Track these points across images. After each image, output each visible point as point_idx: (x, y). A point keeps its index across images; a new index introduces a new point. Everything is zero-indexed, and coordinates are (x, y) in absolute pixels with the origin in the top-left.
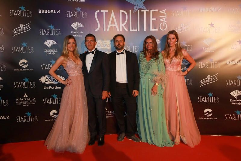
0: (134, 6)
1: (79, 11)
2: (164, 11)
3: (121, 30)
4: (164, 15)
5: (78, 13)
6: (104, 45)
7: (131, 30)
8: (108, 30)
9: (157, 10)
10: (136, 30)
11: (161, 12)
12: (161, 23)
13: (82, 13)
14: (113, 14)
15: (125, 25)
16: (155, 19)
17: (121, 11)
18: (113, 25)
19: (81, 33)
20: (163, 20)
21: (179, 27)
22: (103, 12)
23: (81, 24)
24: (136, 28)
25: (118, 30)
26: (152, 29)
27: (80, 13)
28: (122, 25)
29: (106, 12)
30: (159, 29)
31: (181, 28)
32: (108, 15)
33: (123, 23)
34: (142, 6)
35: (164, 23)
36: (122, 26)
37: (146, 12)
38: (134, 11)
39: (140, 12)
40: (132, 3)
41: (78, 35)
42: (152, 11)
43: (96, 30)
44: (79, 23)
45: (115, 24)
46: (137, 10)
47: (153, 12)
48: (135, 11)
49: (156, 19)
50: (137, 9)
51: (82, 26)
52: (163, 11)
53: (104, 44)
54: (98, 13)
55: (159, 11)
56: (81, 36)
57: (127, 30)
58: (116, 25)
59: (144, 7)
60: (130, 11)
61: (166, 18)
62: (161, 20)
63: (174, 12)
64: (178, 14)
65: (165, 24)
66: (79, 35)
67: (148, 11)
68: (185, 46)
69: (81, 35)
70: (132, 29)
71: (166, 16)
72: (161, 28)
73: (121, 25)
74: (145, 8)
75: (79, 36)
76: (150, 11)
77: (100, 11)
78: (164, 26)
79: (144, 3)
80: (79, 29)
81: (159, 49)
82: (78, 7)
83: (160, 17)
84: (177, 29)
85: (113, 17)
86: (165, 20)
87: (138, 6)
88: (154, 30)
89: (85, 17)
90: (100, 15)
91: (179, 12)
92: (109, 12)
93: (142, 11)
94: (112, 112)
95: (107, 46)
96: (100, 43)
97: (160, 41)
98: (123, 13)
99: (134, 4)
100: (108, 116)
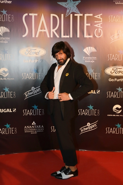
0: (66, 9)
1: (5, 14)
2: (100, 15)
3: (52, 36)
4: (100, 20)
5: (3, 16)
6: (32, 53)
7: (63, 36)
8: (37, 36)
9: (91, 15)
10: (68, 37)
11: (96, 17)
12: (96, 29)
13: (8, 16)
14: (43, 19)
15: (56, 31)
16: (89, 25)
17: (52, 15)
19: (7, 38)
21: (116, 34)
22: (32, 16)
23: (7, 29)
24: (69, 34)
25: (48, 36)
26: (86, 36)
27: (6, 16)
29: (34, 16)
30: (94, 36)
32: (38, 19)
33: (54, 28)
34: (75, 9)
35: (99, 29)
36: (53, 32)
37: (80, 16)
38: (67, 15)
39: (73, 16)
40: (64, 6)
41: (3, 41)
42: (86, 15)
43: (24, 36)
44: (4, 27)
45: (45, 29)
46: (69, 14)
47: (87, 16)
48: (68, 16)
49: (91, 25)
50: (70, 13)
51: (8, 30)
52: (98, 16)
53: (33, 51)
54: (26, 17)
55: (94, 15)
56: (7, 42)
57: (58, 36)
58: (46, 30)
59: (77, 11)
60: (62, 15)
61: (102, 23)
62: (96, 26)
63: (111, 17)
64: (114, 19)
66: (5, 41)
67: (82, 15)
68: (122, 55)
69: (7, 41)
70: (64, 35)
71: (101, 21)
72: (96, 35)
73: (52, 30)
74: (79, 12)
75: (5, 42)
76: (84, 15)
77: (28, 14)
78: (99, 32)
79: (77, 6)
80: (5, 34)
81: (94, 58)
82: (4, 10)
83: (95, 22)
84: (114, 36)
85: (43, 21)
86: (101, 26)
87: (71, 10)
88: (88, 37)
89: (11, 21)
90: (28, 19)
91: (116, 17)
92: (38, 15)
93: (75, 15)
94: (41, 127)
95: (36, 54)
96: (28, 50)
97: (94, 49)
98: (54, 17)
99: (66, 7)
100: (36, 131)
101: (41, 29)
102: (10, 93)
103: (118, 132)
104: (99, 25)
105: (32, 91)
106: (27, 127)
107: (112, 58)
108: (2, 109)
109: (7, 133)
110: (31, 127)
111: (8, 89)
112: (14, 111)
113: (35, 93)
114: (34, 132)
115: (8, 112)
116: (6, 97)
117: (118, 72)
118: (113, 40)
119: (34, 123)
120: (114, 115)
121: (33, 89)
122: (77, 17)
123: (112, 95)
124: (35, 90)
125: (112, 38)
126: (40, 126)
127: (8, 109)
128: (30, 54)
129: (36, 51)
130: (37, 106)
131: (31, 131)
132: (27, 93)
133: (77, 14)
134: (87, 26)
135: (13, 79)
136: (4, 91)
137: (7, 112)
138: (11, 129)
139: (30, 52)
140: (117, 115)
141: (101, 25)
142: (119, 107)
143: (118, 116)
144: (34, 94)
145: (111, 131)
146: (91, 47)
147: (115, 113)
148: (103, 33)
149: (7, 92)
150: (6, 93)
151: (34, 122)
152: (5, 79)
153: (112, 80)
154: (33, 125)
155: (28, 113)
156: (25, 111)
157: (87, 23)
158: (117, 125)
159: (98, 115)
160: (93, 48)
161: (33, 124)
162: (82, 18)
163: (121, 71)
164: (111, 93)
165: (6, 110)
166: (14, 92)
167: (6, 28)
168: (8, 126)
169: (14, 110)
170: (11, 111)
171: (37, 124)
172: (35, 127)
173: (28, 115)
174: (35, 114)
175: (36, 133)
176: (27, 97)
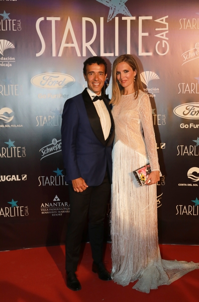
0: (108, 9)
1: (7, 19)
2: (164, 18)
3: (84, 54)
4: (164, 26)
5: (4, 22)
6: (53, 83)
7: (103, 54)
8: (60, 55)
9: (150, 18)
10: (112, 55)
11: (158, 21)
12: (159, 42)
13: (11, 22)
14: (69, 26)
15: (91, 46)
16: (146, 34)
17: (84, 19)
18: (70, 45)
19: (11, 59)
21: (192, 49)
22: (50, 22)
23: (11, 43)
24: (113, 51)
27: (8, 22)
28: (86, 45)
29: (56, 21)
30: (155, 53)
31: (195, 50)
32: (61, 26)
33: (87, 41)
34: (123, 9)
35: (164, 41)
36: (86, 47)
37: (131, 21)
38: (109, 19)
39: (120, 20)
40: (105, 4)
41: (4, 63)
42: (141, 18)
43: (38, 55)
44: (6, 41)
45: (73, 43)
46: (113, 17)
47: (143, 21)
48: (111, 20)
49: (150, 34)
50: (115, 15)
51: (12, 46)
52: (162, 20)
53: (54, 79)
54: (41, 22)
55: (154, 18)
56: (11, 65)
58: (75, 45)
59: (127, 12)
60: (102, 19)
61: (167, 32)
62: (158, 36)
63: (182, 21)
64: (189, 25)
65: (165, 43)
66: (7, 63)
67: (134, 18)
69: (10, 63)
70: (105, 52)
71: (167, 29)
72: (159, 51)
74: (129, 14)
75: (7, 65)
76: (137, 19)
77: (45, 19)
78: (163, 46)
79: (126, 4)
80: (7, 52)
81: (155, 89)
82: (5, 12)
83: (156, 29)
84: (188, 53)
86: (166, 37)
87: (116, 10)
88: (145, 54)
89: (17, 29)
90: (45, 26)
91: (191, 21)
92: (62, 20)
93: (124, 18)
95: (59, 83)
96: (45, 78)
97: (156, 74)
98: (88, 23)
99: (108, 5)
100: (61, 211)
101: (67, 42)
102: (16, 149)
103: (196, 213)
104: (163, 35)
105: (53, 145)
106: (45, 205)
107: (184, 90)
108: (5, 176)
109: (13, 214)
110: (53, 205)
111: (13, 142)
112: (23, 179)
114: (58, 213)
115: (14, 180)
116: (10, 155)
117: (196, 112)
118: (187, 60)
120: (190, 185)
121: (55, 142)
122: (126, 21)
123: (186, 151)
124: (58, 143)
125: (185, 56)
126: (66, 204)
127: (14, 176)
128: (48, 84)
129: (58, 80)
130: (62, 171)
131: (51, 211)
132: (45, 149)
133: (126, 16)
134: (142, 36)
135: (22, 126)
136: (7, 146)
137: (12, 180)
138: (19, 208)
139: (49, 81)
140: (194, 185)
141: (166, 34)
142: (198, 170)
143: (197, 185)
144: (55, 151)
145: (185, 211)
146: (150, 71)
147: (190, 181)
148: (170, 48)
149: (12, 147)
150: (9, 150)
151: (56, 197)
152: (9, 126)
153: (186, 126)
154: (55, 202)
155: (47, 181)
156: (41, 179)
157: (143, 31)
158: (194, 201)
159: (163, 184)
160: (154, 73)
161: (55, 200)
162: (134, 24)
164: (184, 148)
165: (11, 177)
166: (24, 148)
167: (9, 42)
168: (14, 203)
169: (23, 176)
170: (18, 180)
171: (62, 200)
172: (58, 204)
173: (47, 184)
174: (58, 183)
175: (60, 215)
176: (45, 155)
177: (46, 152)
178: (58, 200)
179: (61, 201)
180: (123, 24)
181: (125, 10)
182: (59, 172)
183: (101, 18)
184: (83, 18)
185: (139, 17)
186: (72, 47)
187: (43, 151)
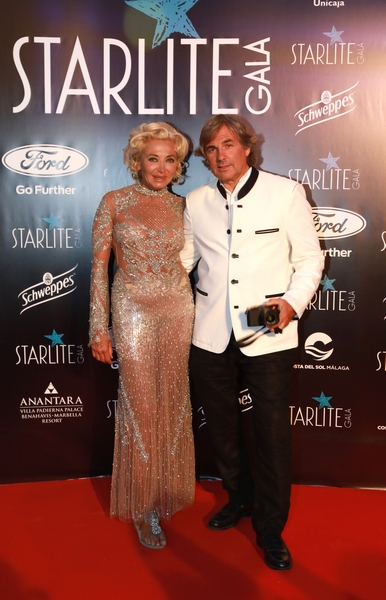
0: (153, 23)
2: (262, 43)
3: (107, 110)
4: (262, 58)
6: (45, 164)
7: (142, 110)
8: (60, 110)
9: (235, 41)
10: (160, 111)
11: (250, 47)
12: (251, 88)
14: (78, 54)
15: (120, 93)
16: (228, 73)
17: (108, 42)
18: (78, 92)
20: (259, 76)
21: (314, 104)
22: (42, 45)
24: (162, 104)
25: (97, 111)
28: (111, 92)
29: (52, 44)
31: (322, 105)
32: (61, 56)
33: (113, 84)
34: (183, 24)
35: (261, 87)
37: (199, 46)
38: (156, 42)
39: (177, 45)
40: (148, 12)
42: (217, 42)
43: (17, 110)
45: (85, 88)
46: (163, 39)
48: (159, 44)
49: (233, 73)
50: (167, 34)
52: (259, 46)
53: (47, 157)
54: (24, 47)
55: (243, 42)
57: (127, 111)
58: (90, 91)
59: (190, 29)
60: (142, 43)
61: (268, 69)
62: (250, 76)
63: (297, 49)
64: (309, 56)
65: (263, 91)
67: (204, 41)
68: (335, 173)
70: (147, 106)
71: (268, 63)
72: (251, 106)
73: (109, 92)
74: (195, 33)
77: (31, 40)
78: (260, 97)
79: (190, 14)
83: (247, 64)
84: (307, 111)
85: (78, 62)
86: (265, 78)
87: (169, 25)
88: (225, 111)
91: (314, 49)
92: (63, 42)
93: (184, 42)
94: (74, 400)
95: (57, 166)
96: (30, 154)
98: (114, 49)
99: (154, 16)
100: (59, 413)
101: (73, 86)
103: (320, 422)
104: (259, 75)
105: (44, 286)
106: (27, 403)
110: (44, 402)
113: (55, 294)
114: (53, 418)
118: (305, 124)
119: (51, 389)
120: (310, 367)
121: (48, 279)
122: (188, 47)
124: (55, 282)
125: (302, 116)
126: (70, 400)
128: (36, 167)
129: (57, 158)
130: (61, 336)
131: (40, 413)
132: (30, 292)
133: (188, 37)
134: (220, 77)
139: (38, 161)
140: (317, 367)
141: (266, 73)
142: (326, 339)
143: (323, 367)
144: (49, 296)
145: (299, 417)
147: (311, 360)
148: (272, 101)
151: (51, 386)
154: (48, 396)
155: (32, 355)
156: (21, 350)
157: (221, 67)
158: (317, 399)
161: (47, 392)
163: (331, 224)
171: (62, 393)
172: (54, 400)
173: (33, 362)
174: (54, 359)
175: (57, 421)
176: (29, 304)
177: (31, 298)
178: (55, 392)
179: (59, 395)
180: (182, 53)
181: (187, 24)
182: (56, 338)
183: (140, 40)
184: (105, 40)
185: (215, 40)
186: (83, 96)
187: (26, 296)
